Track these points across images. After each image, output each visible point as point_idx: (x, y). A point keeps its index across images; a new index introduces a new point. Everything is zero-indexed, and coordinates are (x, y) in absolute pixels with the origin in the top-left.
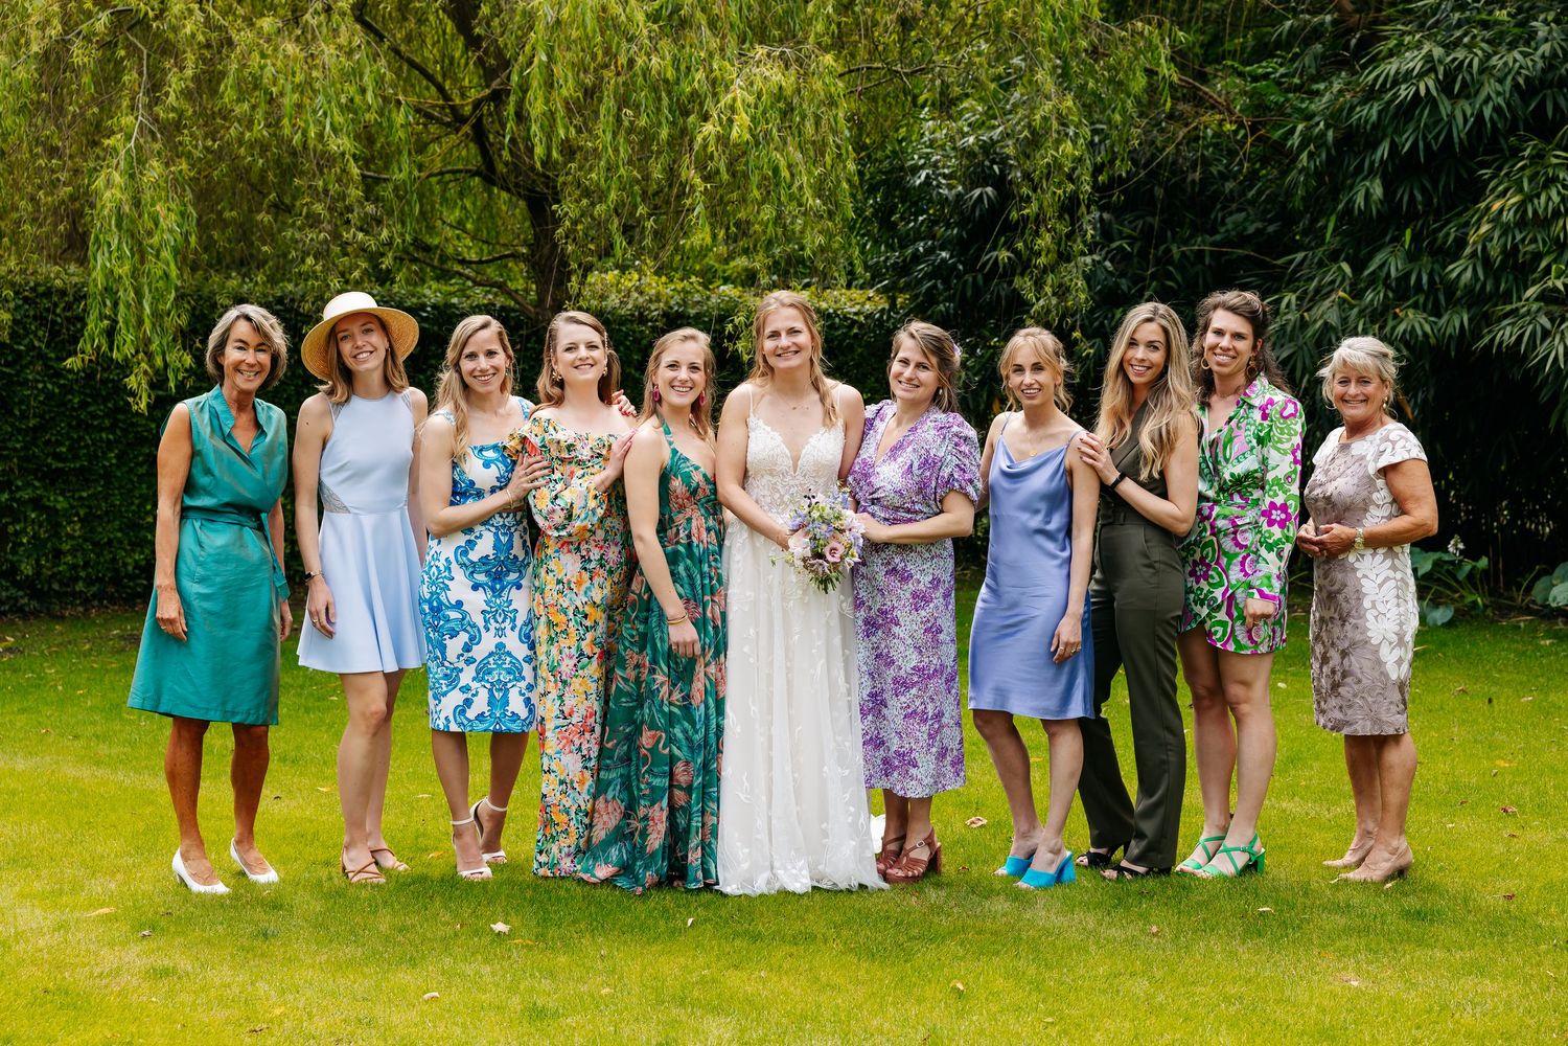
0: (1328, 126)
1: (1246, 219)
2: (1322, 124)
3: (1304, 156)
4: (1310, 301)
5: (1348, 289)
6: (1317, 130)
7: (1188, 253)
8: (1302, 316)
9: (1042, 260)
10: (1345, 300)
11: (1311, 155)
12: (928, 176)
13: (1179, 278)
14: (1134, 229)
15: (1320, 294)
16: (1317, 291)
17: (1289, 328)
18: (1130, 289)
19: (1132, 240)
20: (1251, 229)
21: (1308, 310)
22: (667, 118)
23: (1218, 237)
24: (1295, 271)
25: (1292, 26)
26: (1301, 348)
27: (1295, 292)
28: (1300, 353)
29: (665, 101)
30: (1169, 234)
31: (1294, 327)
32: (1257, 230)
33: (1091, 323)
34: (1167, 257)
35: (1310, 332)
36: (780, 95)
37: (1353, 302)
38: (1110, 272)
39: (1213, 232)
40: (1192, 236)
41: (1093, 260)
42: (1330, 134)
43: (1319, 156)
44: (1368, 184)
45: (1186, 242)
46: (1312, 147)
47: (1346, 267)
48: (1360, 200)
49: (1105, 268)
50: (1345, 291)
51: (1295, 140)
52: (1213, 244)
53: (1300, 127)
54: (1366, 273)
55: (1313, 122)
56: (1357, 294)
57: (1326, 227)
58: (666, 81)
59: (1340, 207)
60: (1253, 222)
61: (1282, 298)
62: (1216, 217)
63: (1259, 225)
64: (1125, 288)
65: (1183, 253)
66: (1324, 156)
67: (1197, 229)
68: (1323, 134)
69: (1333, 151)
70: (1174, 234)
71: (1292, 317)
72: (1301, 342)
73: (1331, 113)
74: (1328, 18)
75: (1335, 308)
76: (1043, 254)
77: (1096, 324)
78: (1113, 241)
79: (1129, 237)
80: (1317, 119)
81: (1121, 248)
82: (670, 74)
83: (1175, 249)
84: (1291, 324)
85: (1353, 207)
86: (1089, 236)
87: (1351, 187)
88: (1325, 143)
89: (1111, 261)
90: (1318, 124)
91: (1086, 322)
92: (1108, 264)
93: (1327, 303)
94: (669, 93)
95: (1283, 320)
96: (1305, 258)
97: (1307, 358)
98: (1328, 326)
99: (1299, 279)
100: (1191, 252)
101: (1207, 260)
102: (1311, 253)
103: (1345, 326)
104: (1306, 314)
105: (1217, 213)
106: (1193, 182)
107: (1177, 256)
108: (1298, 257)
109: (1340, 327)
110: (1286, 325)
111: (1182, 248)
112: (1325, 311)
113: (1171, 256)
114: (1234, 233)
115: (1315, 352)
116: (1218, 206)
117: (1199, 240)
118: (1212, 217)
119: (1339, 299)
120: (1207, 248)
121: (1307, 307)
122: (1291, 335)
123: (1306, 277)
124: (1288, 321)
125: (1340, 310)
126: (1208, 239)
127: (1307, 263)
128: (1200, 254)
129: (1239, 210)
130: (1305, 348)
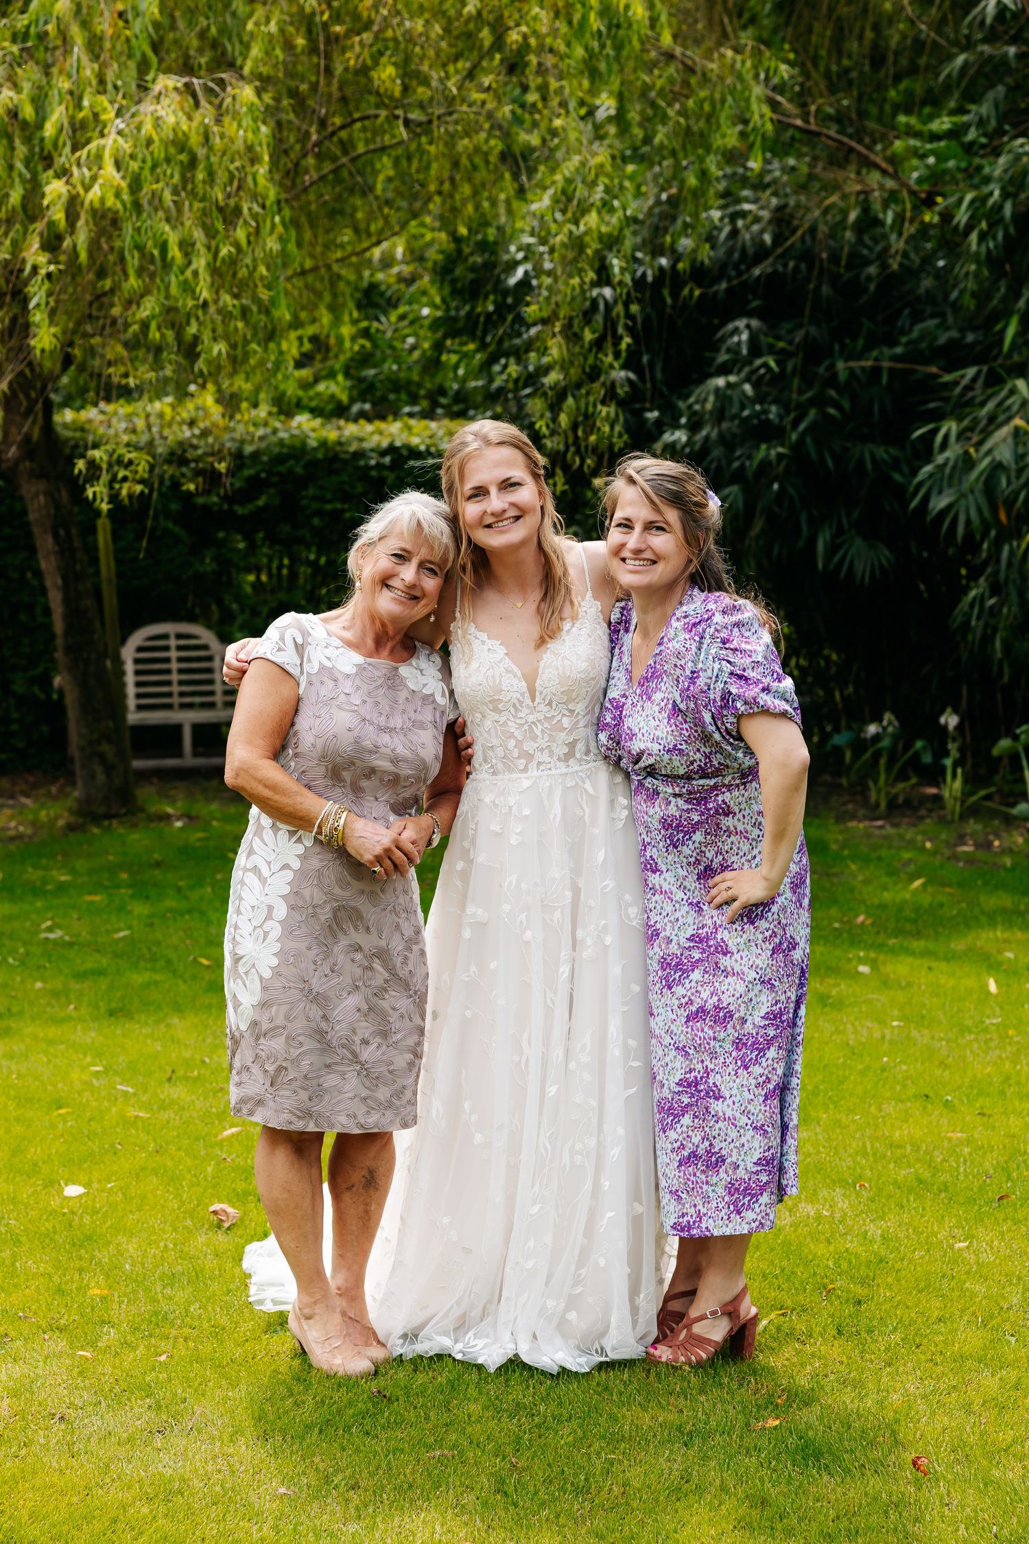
0: (1005, 195)
1: (938, 326)
2: (997, 193)
3: (974, 237)
4: (982, 431)
6: (991, 202)
7: (858, 372)
8: (966, 453)
10: (1024, 430)
11: (982, 237)
12: (526, 272)
13: (846, 405)
14: (790, 343)
15: (993, 422)
16: (992, 419)
17: (948, 470)
18: (781, 417)
19: (782, 359)
20: (943, 339)
21: (978, 445)
22: (20, 175)
23: (899, 350)
24: (968, 388)
25: (966, 62)
26: (964, 495)
27: (960, 419)
28: (963, 502)
29: (21, 150)
30: (837, 347)
31: (954, 468)
32: (951, 341)
33: (730, 464)
34: (832, 380)
35: (974, 474)
36: (180, 143)
38: (747, 397)
39: (893, 343)
40: (867, 349)
41: (729, 385)
42: (1008, 210)
43: (994, 238)
45: (859, 357)
46: (984, 225)
47: (1023, 385)
49: (743, 393)
50: (1024, 418)
51: (962, 217)
52: (895, 358)
53: (969, 197)
55: (986, 190)
57: (1003, 330)
58: (25, 125)
59: (1021, 304)
60: (948, 329)
61: (935, 432)
62: (904, 325)
63: (954, 334)
64: (775, 419)
65: (852, 372)
66: (1000, 236)
67: (874, 341)
68: (999, 207)
69: (1012, 230)
70: (843, 346)
71: (952, 453)
72: (966, 485)
73: (1012, 178)
74: (1012, 50)
75: (1010, 440)
77: (736, 464)
78: (760, 355)
79: (782, 351)
80: (992, 186)
81: (765, 365)
82: (28, 112)
83: (840, 365)
84: (951, 463)
88: (1002, 219)
89: (755, 386)
90: (991, 194)
91: (724, 463)
92: (747, 388)
93: (1005, 431)
94: (28, 140)
95: (940, 459)
96: (979, 373)
97: (971, 510)
98: (997, 467)
99: (969, 403)
100: (863, 369)
101: (885, 380)
102: (985, 368)
103: (1021, 464)
104: (972, 450)
105: (904, 320)
106: (869, 278)
107: (843, 376)
108: (971, 372)
109: (1013, 466)
110: (945, 464)
111: (852, 364)
112: (996, 445)
113: (835, 375)
114: (924, 345)
115: (982, 501)
116: (906, 312)
117: (875, 353)
118: (899, 324)
119: (1017, 430)
120: (886, 364)
121: (975, 439)
122: (951, 476)
123: (979, 399)
124: (948, 459)
125: (1016, 444)
126: (887, 351)
127: (980, 382)
128: (876, 371)
129: (932, 316)
130: (971, 497)
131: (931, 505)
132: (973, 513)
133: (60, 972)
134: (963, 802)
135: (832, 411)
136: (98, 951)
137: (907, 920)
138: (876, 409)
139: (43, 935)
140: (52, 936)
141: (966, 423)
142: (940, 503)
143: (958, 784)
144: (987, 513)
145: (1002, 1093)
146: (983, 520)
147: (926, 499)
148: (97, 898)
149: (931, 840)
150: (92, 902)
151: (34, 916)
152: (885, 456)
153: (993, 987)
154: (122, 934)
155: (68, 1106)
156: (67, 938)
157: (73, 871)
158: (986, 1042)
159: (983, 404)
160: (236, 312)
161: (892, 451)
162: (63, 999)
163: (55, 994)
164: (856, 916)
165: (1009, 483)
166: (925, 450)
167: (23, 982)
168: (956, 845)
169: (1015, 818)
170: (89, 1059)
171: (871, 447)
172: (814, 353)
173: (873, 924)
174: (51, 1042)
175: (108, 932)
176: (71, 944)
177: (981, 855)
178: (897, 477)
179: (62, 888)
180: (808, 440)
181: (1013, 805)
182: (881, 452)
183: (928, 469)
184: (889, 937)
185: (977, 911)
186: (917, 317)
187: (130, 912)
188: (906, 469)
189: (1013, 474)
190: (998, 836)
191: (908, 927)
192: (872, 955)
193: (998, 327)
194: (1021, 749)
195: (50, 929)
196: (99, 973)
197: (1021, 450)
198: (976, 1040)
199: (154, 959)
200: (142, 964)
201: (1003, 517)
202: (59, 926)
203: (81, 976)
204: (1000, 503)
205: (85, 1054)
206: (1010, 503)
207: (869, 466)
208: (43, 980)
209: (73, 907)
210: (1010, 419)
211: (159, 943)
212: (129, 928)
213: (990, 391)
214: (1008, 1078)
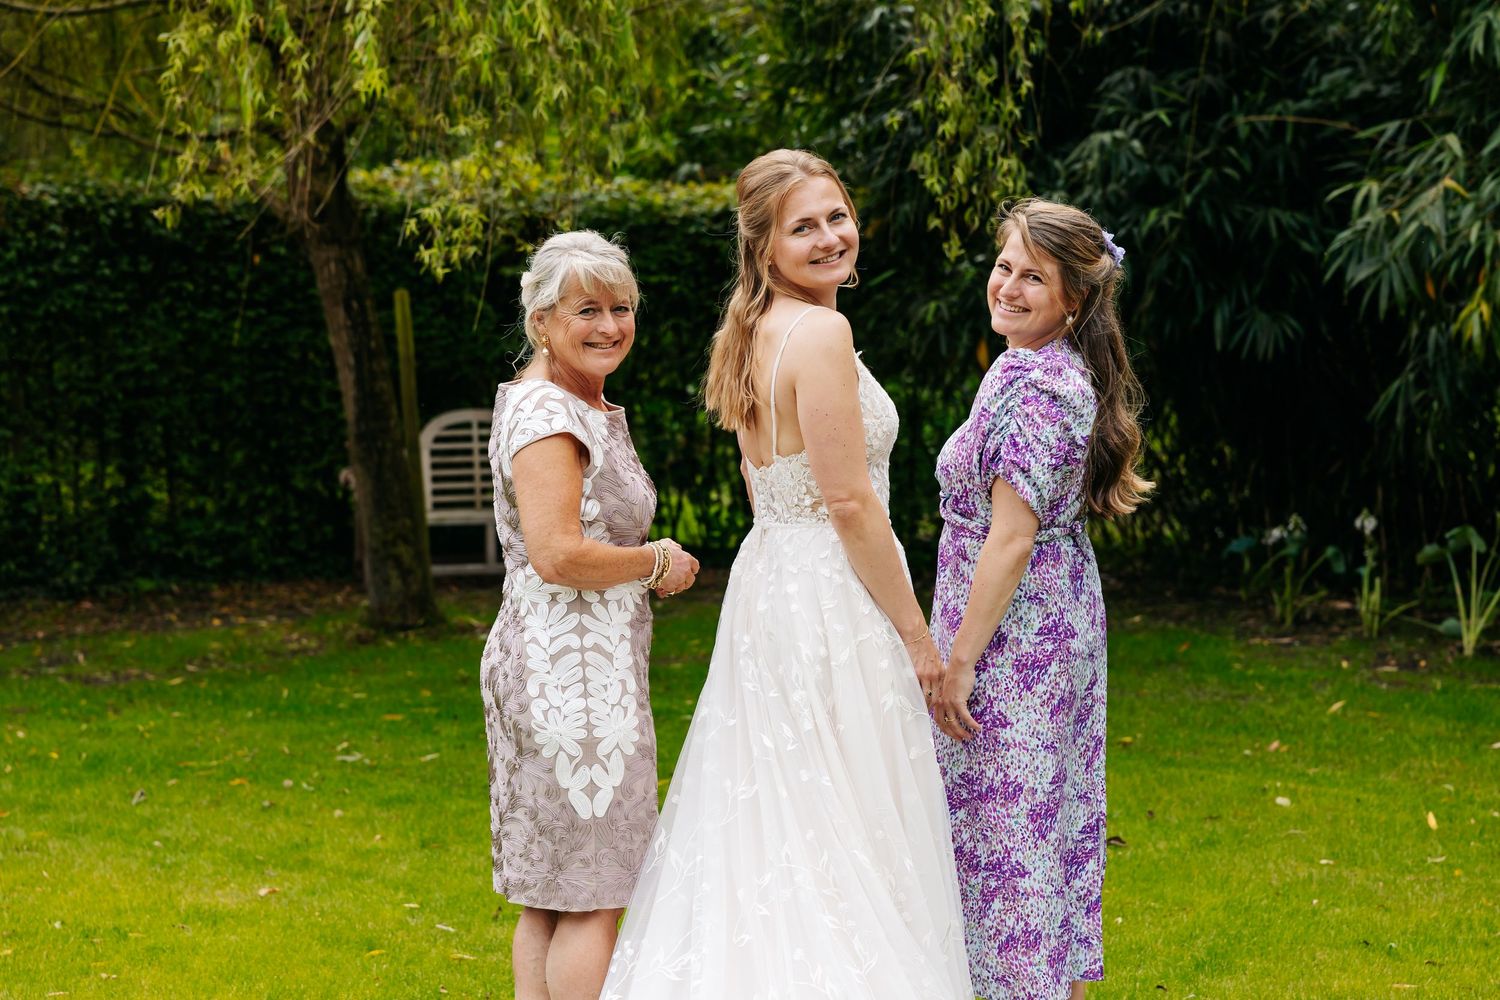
1: (1350, 77)
4: (1405, 193)
5: (1462, 174)
7: (1261, 128)
8: (1389, 218)
9: (947, 128)
10: (1457, 194)
13: (1247, 164)
14: (1183, 94)
15: (1419, 182)
16: (1416, 179)
17: (1368, 236)
18: (1172, 179)
19: (1175, 112)
20: (1355, 92)
21: (1401, 208)
23: (1306, 104)
24: (1388, 146)
26: (1386, 266)
27: (1381, 180)
28: (1385, 273)
30: (1235, 100)
31: (1376, 233)
32: (1365, 94)
34: (1231, 135)
35: (1399, 241)
37: (1468, 195)
38: (1139, 157)
39: (1299, 97)
40: (1269, 102)
41: (1115, 140)
44: (1490, 14)
45: (1261, 111)
47: (1453, 141)
48: (1477, 42)
49: (1132, 150)
50: (1455, 178)
52: (1300, 113)
54: (1486, 151)
56: (1473, 182)
57: (1431, 81)
59: (1450, 51)
60: (1360, 80)
61: (1352, 194)
62: (1310, 75)
63: (1368, 86)
64: (1166, 180)
65: (1253, 127)
67: (1276, 94)
70: (1242, 99)
71: (1375, 216)
72: (1387, 254)
75: (1439, 203)
76: (951, 117)
79: (1174, 104)
81: (1156, 119)
83: (1240, 120)
84: (1372, 228)
85: (1467, 52)
86: (1024, 91)
87: (1468, 19)
89: (1145, 141)
92: (1136, 144)
93: (1432, 193)
95: (1360, 224)
96: (1400, 129)
97: (1396, 281)
98: (1425, 232)
99: (1392, 161)
100: (1266, 124)
101: (1289, 138)
102: (1409, 122)
103: (1452, 231)
104: (1395, 214)
105: (1311, 68)
106: (1271, 23)
107: (1243, 132)
108: (1392, 127)
109: (1444, 233)
110: (1364, 231)
111: (1253, 118)
112: (1423, 209)
113: (1234, 131)
114: (1334, 99)
115: (1408, 271)
116: (1314, 60)
117: (1279, 107)
118: (1305, 75)
119: (1447, 190)
120: (1290, 119)
121: (1398, 202)
122: (1372, 246)
123: (1402, 157)
124: (1368, 224)
125: (1447, 207)
126: (1290, 103)
127: (1403, 138)
128: (1279, 127)
129: (1343, 65)
130: (1393, 266)
131: (1349, 276)
132: (1397, 284)
133: (362, 797)
134: (1382, 616)
135: (1229, 171)
136: (402, 775)
137: (1328, 747)
138: (1281, 168)
139: (340, 758)
140: (349, 759)
141: (1387, 183)
142: (1359, 274)
143: (1376, 597)
144: (1413, 286)
145: (1453, 940)
146: (1408, 293)
147: (1341, 272)
148: (399, 718)
149: (1347, 659)
150: (393, 722)
151: (327, 738)
152: (1293, 223)
153: (1432, 821)
154: (429, 757)
155: (382, 947)
156: (367, 761)
157: (368, 688)
158: (1430, 883)
159: (1406, 163)
160: (577, 51)
161: (1299, 216)
162: (368, 828)
163: (359, 823)
164: (1269, 743)
165: (1439, 251)
166: (1341, 215)
167: (320, 809)
168: (1376, 665)
169: (1441, 635)
170: (401, 895)
171: (1277, 212)
172: (1211, 105)
173: (1288, 752)
174: (359, 876)
175: (412, 755)
176: (372, 768)
177: (1406, 676)
178: (1306, 246)
179: (357, 707)
180: (1204, 204)
181: (1439, 621)
182: (1286, 218)
183: (1345, 235)
184: (1308, 767)
185: (1407, 737)
186: (1325, 67)
187: (436, 733)
188: (1315, 238)
189: (1443, 243)
190: (1425, 657)
191: (1329, 754)
192: (1292, 785)
193: (1423, 77)
194: (1449, 556)
195: (347, 752)
196: (409, 800)
197: (1451, 215)
198: (1418, 880)
199: (467, 786)
200: (455, 790)
201: (1431, 289)
202: (357, 748)
203: (387, 803)
204: (1427, 274)
205: (397, 889)
206: (1439, 275)
207: (1274, 233)
208: (343, 807)
209: (372, 727)
210: (1435, 181)
211: (473, 767)
212: (437, 750)
213: (1415, 148)
214: (1458, 924)
